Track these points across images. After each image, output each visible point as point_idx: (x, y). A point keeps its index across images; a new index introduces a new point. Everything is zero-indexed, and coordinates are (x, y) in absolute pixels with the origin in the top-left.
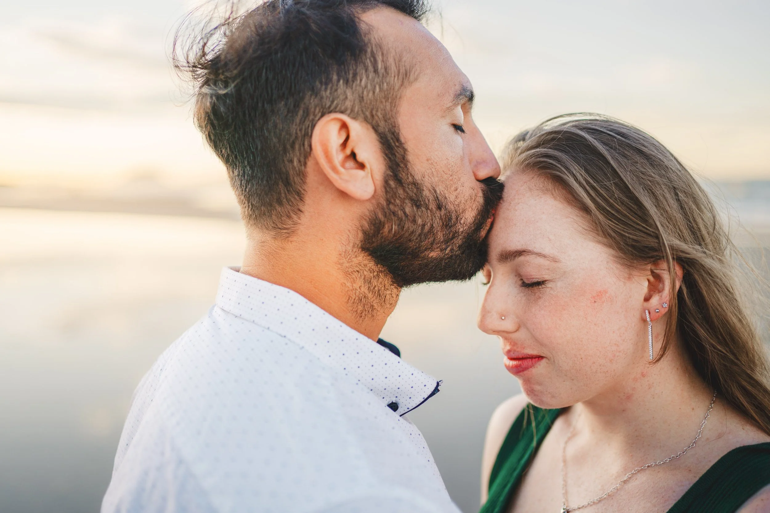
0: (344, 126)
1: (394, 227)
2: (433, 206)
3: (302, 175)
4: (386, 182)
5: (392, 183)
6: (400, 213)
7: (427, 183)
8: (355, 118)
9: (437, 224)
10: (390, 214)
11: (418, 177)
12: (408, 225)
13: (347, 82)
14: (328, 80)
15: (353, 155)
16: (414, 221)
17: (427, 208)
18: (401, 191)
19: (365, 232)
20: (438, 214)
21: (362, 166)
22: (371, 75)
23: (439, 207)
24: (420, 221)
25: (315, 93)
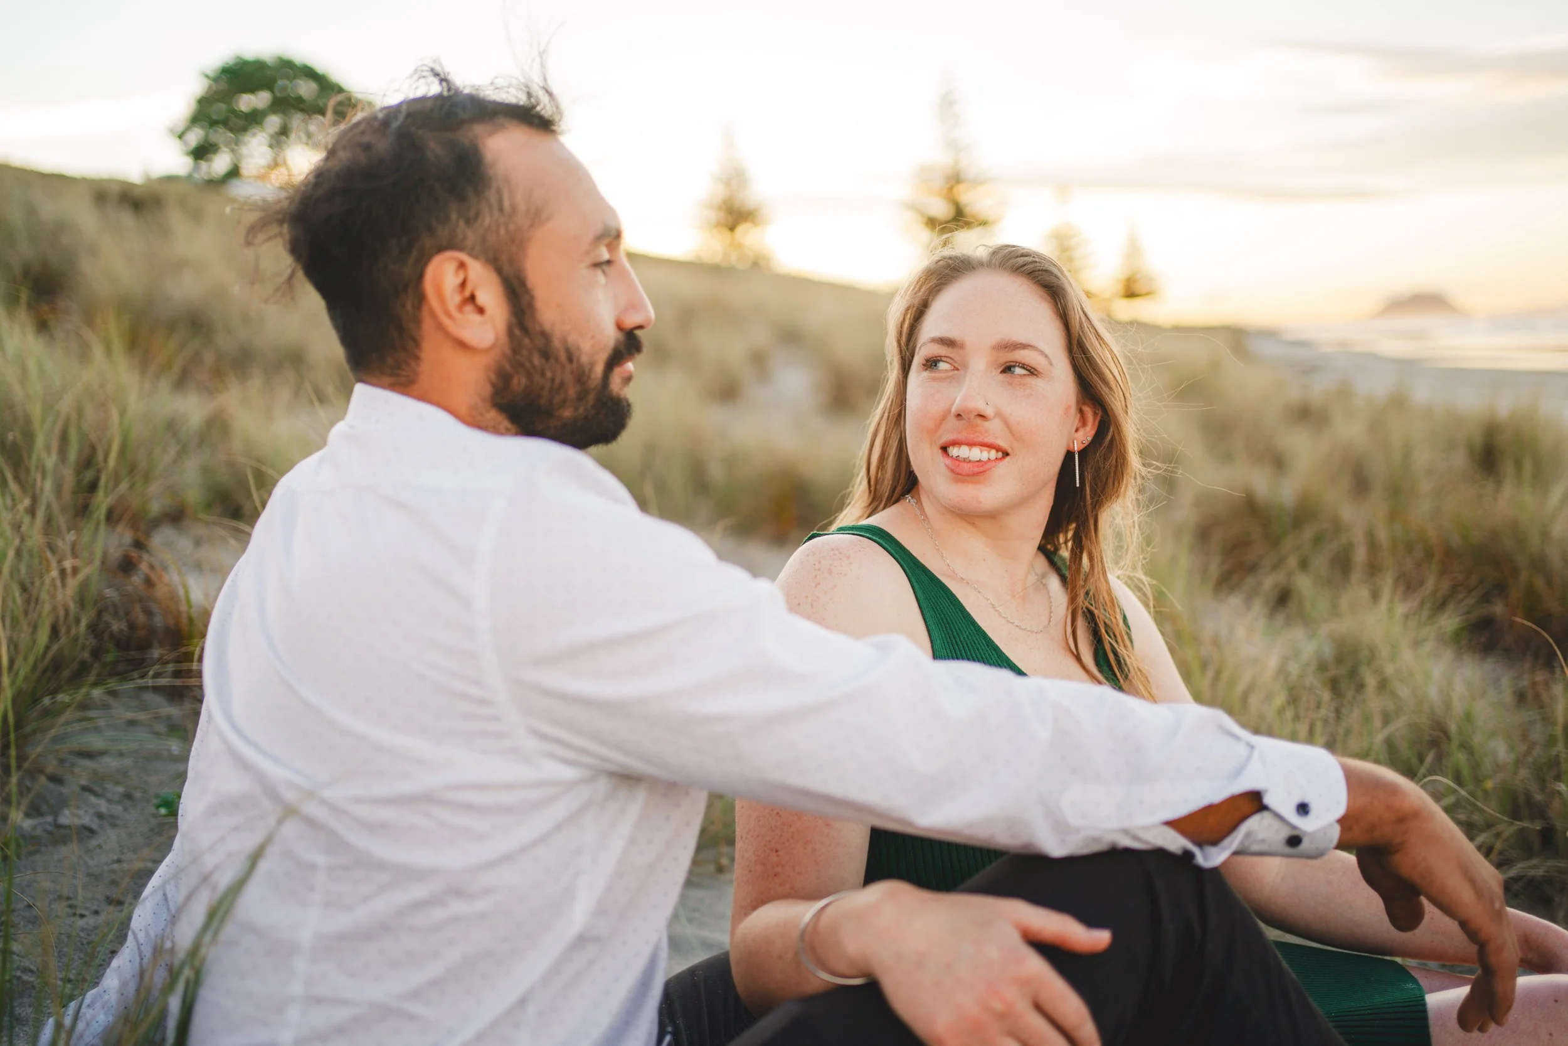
0: (462, 265)
1: (524, 381)
2: (563, 357)
3: (418, 321)
4: (510, 332)
5: (517, 332)
6: (527, 365)
7: (557, 332)
8: (475, 257)
9: (568, 378)
10: (518, 366)
11: (547, 326)
12: (537, 378)
13: (468, 222)
14: (447, 219)
15: (472, 298)
16: (543, 374)
17: (557, 360)
18: (527, 341)
19: (493, 385)
20: (568, 367)
21: (481, 311)
22: (496, 214)
23: (570, 359)
24: (549, 374)
25: (430, 230)
